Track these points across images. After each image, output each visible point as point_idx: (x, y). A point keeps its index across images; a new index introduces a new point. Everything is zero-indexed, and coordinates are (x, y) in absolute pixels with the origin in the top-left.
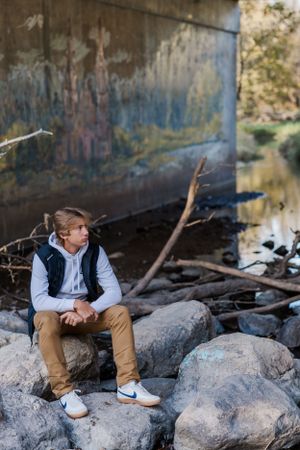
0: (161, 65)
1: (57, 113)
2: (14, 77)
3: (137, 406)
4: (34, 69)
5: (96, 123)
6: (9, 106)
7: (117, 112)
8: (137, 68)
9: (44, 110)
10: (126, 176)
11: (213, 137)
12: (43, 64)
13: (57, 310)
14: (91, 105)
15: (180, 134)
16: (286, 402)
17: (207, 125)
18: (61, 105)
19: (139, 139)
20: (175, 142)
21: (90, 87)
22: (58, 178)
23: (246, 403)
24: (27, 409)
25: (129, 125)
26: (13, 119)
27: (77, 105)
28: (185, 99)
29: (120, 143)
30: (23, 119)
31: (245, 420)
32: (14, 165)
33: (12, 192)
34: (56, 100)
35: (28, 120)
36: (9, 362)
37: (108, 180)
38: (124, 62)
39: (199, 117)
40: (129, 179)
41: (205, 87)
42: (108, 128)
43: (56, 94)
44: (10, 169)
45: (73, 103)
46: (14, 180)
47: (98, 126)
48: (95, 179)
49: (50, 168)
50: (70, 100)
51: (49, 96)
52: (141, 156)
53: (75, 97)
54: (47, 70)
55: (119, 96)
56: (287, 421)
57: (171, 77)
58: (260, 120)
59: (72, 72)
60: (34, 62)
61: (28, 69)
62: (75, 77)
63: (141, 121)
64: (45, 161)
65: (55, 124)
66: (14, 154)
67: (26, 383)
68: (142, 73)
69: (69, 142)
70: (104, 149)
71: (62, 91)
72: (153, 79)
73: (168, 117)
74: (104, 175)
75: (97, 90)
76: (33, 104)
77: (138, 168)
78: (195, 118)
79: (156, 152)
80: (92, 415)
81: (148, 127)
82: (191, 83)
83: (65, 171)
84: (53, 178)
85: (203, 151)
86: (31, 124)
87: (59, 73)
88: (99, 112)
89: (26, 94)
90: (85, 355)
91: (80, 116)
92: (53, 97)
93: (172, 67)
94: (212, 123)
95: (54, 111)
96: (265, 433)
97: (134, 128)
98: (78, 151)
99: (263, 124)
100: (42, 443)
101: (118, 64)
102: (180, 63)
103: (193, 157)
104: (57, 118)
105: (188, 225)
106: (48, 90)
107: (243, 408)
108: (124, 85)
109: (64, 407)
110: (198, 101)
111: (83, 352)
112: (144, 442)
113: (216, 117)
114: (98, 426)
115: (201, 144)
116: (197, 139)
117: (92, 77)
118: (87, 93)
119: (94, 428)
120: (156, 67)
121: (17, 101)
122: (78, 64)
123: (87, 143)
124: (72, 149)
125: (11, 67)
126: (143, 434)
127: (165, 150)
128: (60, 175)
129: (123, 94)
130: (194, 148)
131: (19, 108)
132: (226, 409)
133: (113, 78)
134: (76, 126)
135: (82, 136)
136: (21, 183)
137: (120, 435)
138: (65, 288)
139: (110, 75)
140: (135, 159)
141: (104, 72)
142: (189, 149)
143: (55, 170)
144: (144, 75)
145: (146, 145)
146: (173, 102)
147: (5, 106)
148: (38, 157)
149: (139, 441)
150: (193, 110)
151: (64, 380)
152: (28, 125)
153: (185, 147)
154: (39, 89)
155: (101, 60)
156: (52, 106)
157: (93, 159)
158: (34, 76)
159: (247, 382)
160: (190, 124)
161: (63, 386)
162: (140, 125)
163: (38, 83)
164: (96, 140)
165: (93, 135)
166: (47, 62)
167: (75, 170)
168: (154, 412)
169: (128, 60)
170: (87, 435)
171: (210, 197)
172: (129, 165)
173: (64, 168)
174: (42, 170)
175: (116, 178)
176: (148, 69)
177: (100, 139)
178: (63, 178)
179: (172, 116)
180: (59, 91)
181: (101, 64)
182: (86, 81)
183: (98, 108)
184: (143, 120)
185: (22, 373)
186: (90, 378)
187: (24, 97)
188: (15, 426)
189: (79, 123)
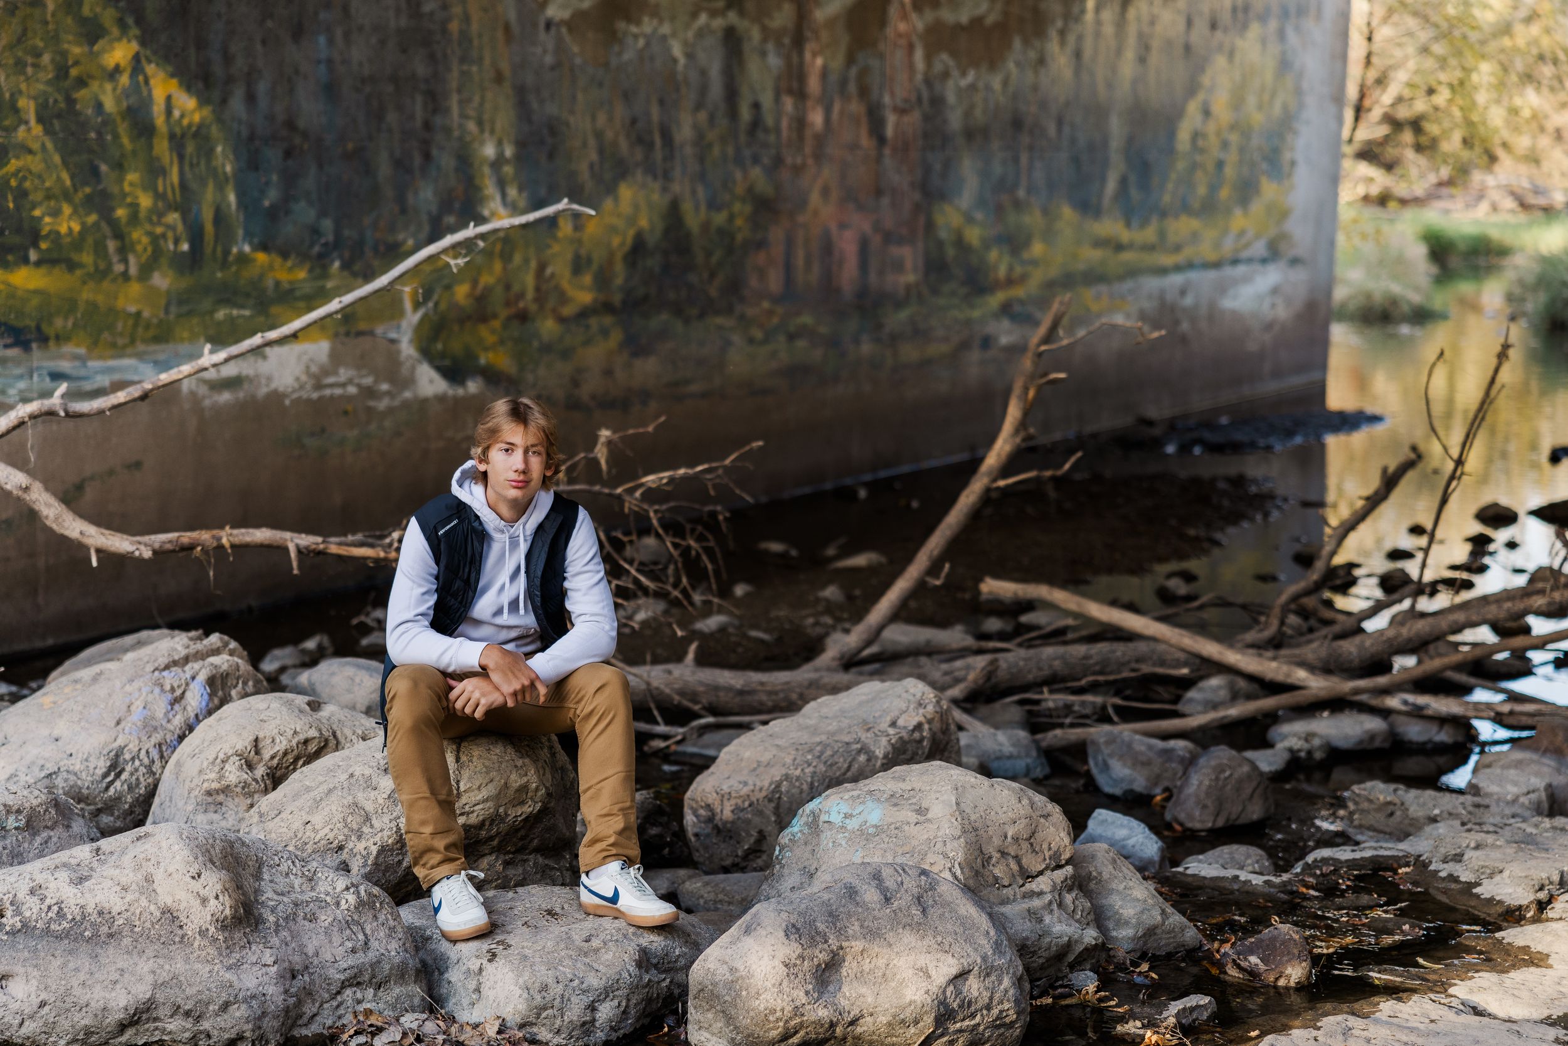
0: (1098, 34)
1: (756, 160)
2: (628, 56)
3: (620, 924)
4: (690, 35)
5: (879, 192)
6: (609, 135)
7: (947, 165)
8: (1017, 43)
9: (716, 151)
10: (965, 345)
11: (1259, 248)
12: (718, 23)
13: (442, 665)
14: (866, 141)
15: (1149, 234)
16: (983, 941)
17: (1238, 212)
18: (772, 138)
19: (1015, 243)
20: (1127, 256)
21: (864, 92)
22: (751, 341)
23: (872, 934)
24: (322, 904)
25: (981, 202)
26: (622, 171)
27: (820, 140)
28: (1172, 134)
29: (951, 252)
30: (650, 170)
31: (860, 977)
32: (617, 299)
33: (608, 373)
34: (756, 124)
35: (667, 176)
36: (330, 791)
37: (910, 352)
38: (977, 22)
39: (1213, 188)
40: (975, 355)
41: (1237, 103)
42: (917, 208)
43: (756, 106)
44: (607, 307)
45: (808, 133)
46: (616, 337)
47: (885, 201)
48: (866, 348)
49: (729, 311)
50: (800, 123)
51: (733, 113)
52: (1019, 292)
53: (816, 118)
54: (732, 40)
55: (955, 120)
56: (974, 987)
57: (1127, 68)
58: (1483, 208)
59: (809, 48)
60: (694, 15)
61: (674, 34)
62: (819, 61)
63: (1021, 193)
64: (713, 292)
65: (750, 190)
66: (619, 268)
67: (361, 846)
68: (1032, 55)
69: (790, 243)
70: (898, 266)
71: (777, 99)
72: (1068, 74)
73: (1111, 186)
74: (895, 339)
75: (887, 99)
76: (684, 132)
77: (1006, 324)
78: (1202, 190)
79: (1068, 281)
80: (499, 938)
81: (1045, 212)
82: (1192, 89)
83: (775, 320)
84: (736, 338)
85: (1222, 288)
86: (676, 188)
87: (770, 46)
88: (888, 162)
89: (661, 102)
90: (524, 788)
91: (828, 173)
92: (745, 114)
93: (1132, 40)
94: (1257, 207)
95: (747, 153)
96: (908, 1014)
97: (999, 210)
98: (816, 269)
99: (1495, 218)
100: (348, 992)
101: (959, 27)
102: (1158, 28)
103: (1188, 301)
104: (756, 172)
105: (1002, 483)
106: (732, 95)
107: (858, 945)
108: (973, 87)
109: (437, 910)
110: (1213, 141)
111: (516, 780)
112: (606, 1012)
113: (1269, 189)
114: (500, 962)
115: (1217, 265)
116: (1206, 251)
117: (874, 63)
118: (856, 107)
119: (490, 968)
120: (1080, 38)
121: (634, 121)
122: (831, 23)
123: (848, 246)
124: (800, 260)
125: (621, 25)
126: (606, 993)
127: (1094, 277)
128: (758, 334)
129: (968, 114)
130: (1193, 275)
131: (642, 140)
132: (813, 943)
133: (938, 67)
134: (815, 198)
135: (833, 227)
136: (636, 347)
137: (544, 988)
138: (483, 607)
139: (929, 58)
140: (996, 300)
141: (911, 47)
142: (1177, 279)
143: (742, 317)
144: (1041, 61)
145: (1034, 263)
146: (1130, 140)
147: (599, 135)
148: (693, 278)
149: (592, 1008)
150: (1194, 167)
151: (440, 843)
152: (665, 189)
153: (1163, 271)
154: (703, 90)
155: (905, 17)
156: (743, 138)
157: (863, 293)
158: (690, 56)
159: (890, 883)
160: (1186, 208)
161: (438, 858)
162: (1018, 205)
163: (703, 73)
164: (876, 240)
165: (867, 227)
166: (732, 17)
167: (806, 319)
168: (656, 942)
169: (990, 20)
170: (472, 985)
171: (1224, 420)
172: (976, 314)
173: (770, 313)
174: (702, 316)
175: (936, 349)
176: (1053, 46)
177: (889, 238)
178: (766, 341)
179: (1123, 182)
180: (767, 100)
181: (902, 27)
182: (853, 72)
183: (887, 151)
184: (1029, 191)
185: (354, 822)
186: (537, 850)
187: (655, 112)
188: (275, 941)
189: (825, 192)
